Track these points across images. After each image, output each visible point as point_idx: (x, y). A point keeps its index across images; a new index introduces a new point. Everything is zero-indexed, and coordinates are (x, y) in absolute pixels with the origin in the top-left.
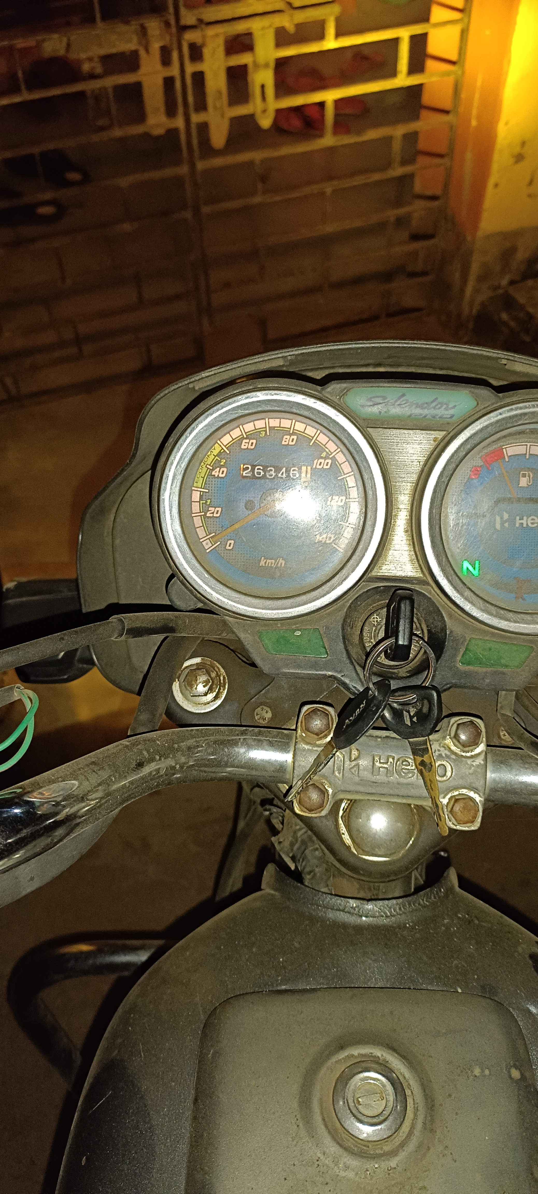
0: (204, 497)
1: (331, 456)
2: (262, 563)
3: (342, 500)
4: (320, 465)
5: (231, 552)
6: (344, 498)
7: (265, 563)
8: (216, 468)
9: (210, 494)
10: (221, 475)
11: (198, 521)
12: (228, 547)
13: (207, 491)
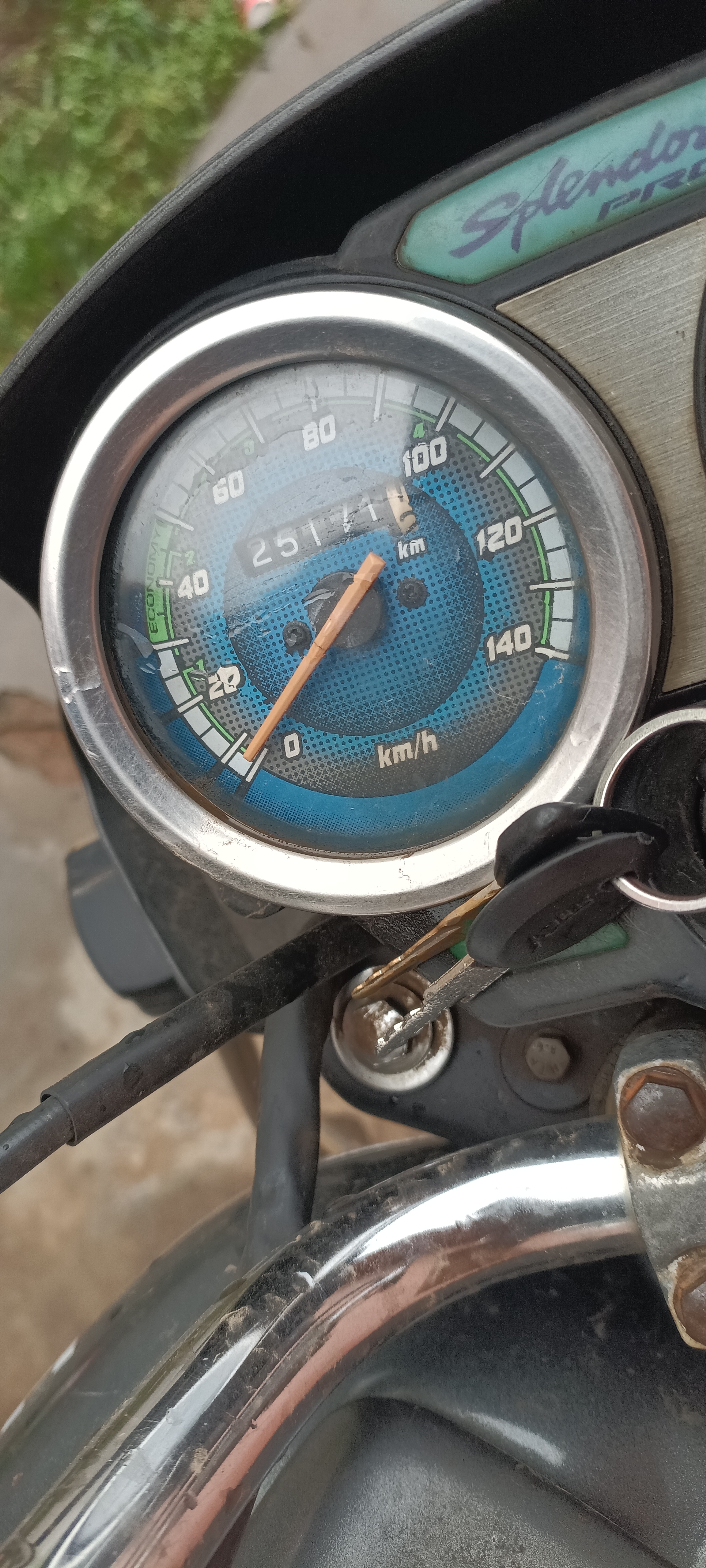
0: (186, 658)
1: (438, 428)
2: (384, 760)
3: (513, 528)
4: (421, 461)
5: (302, 761)
6: (516, 520)
7: (391, 756)
8: (181, 579)
9: (196, 646)
10: (200, 592)
11: (197, 721)
12: (289, 754)
13: (187, 641)
